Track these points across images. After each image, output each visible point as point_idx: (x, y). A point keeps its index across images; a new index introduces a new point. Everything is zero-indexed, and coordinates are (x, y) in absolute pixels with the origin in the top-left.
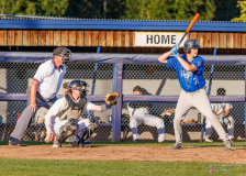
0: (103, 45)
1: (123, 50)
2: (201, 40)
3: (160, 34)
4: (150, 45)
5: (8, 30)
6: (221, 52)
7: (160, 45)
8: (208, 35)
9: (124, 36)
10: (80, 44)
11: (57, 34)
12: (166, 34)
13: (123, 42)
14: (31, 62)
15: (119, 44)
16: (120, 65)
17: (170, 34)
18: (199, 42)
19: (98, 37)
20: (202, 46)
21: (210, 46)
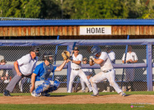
0: (60, 34)
1: (73, 37)
2: (120, 31)
3: (95, 27)
4: (89, 34)
5: (3, 27)
6: (132, 37)
7: (95, 34)
8: (124, 28)
9: (73, 29)
10: (47, 34)
11: (32, 29)
12: (98, 27)
13: (73, 33)
14: (18, 45)
15: (71, 34)
16: (71, 46)
17: (101, 27)
18: (118, 31)
19: (57, 31)
20: (120, 34)
21: (125, 34)
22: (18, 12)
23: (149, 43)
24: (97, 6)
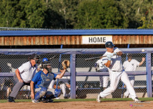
0: (64, 43)
1: (76, 46)
2: (120, 40)
3: (97, 37)
4: (91, 43)
5: (9, 36)
6: (132, 46)
7: (97, 43)
8: (124, 37)
9: (76, 38)
10: (51, 44)
11: (37, 38)
12: (100, 37)
13: (76, 42)
14: (23, 54)
15: (74, 43)
16: (74, 55)
17: (103, 37)
18: (119, 41)
19: (61, 40)
20: (121, 43)
21: (126, 43)
22: (23, 22)
23: (149, 52)
24: (99, 16)
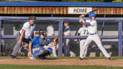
0: (54, 13)
1: (63, 15)
3: (80, 8)
4: (75, 13)
5: (11, 7)
6: (108, 16)
7: (80, 13)
8: (102, 9)
9: (63, 9)
10: (44, 13)
11: (33, 9)
12: (82, 8)
13: (63, 12)
14: (22, 21)
15: (61, 13)
16: (62, 22)
17: (85, 8)
19: (52, 10)
20: (99, 13)
21: (103, 13)
23: (121, 21)
